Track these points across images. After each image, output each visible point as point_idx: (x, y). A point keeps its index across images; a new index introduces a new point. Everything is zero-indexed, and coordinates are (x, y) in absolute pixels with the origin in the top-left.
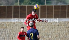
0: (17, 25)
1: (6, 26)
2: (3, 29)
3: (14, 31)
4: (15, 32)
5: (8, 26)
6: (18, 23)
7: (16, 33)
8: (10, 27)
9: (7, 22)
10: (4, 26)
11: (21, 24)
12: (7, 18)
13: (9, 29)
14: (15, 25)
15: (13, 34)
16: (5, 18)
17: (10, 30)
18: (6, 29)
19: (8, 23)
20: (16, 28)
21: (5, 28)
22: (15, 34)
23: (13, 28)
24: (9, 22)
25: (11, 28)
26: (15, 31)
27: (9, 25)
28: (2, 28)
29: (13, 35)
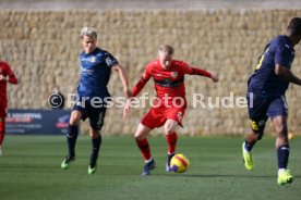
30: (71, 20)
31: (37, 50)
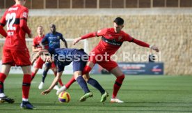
0: (159, 22)
1: (138, 24)
2: (131, 30)
3: (154, 33)
4: (156, 36)
5: (142, 24)
6: (162, 18)
7: (158, 38)
8: (147, 25)
9: (140, 14)
10: (134, 24)
11: (168, 19)
12: (140, 7)
13: (144, 30)
14: (155, 21)
15: (151, 40)
16: (135, 7)
17: (146, 31)
18: (137, 30)
19: (142, 18)
20: (159, 28)
21: (136, 28)
22: (155, 40)
23: (151, 27)
24: (144, 16)
25: (149, 27)
26: (156, 34)
27: (143, 22)
28: (129, 27)
29: (153, 42)
30: (159, 19)
31: (143, 34)
